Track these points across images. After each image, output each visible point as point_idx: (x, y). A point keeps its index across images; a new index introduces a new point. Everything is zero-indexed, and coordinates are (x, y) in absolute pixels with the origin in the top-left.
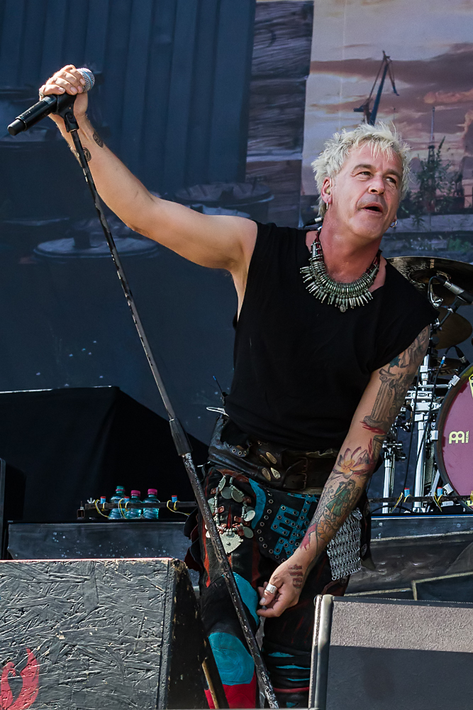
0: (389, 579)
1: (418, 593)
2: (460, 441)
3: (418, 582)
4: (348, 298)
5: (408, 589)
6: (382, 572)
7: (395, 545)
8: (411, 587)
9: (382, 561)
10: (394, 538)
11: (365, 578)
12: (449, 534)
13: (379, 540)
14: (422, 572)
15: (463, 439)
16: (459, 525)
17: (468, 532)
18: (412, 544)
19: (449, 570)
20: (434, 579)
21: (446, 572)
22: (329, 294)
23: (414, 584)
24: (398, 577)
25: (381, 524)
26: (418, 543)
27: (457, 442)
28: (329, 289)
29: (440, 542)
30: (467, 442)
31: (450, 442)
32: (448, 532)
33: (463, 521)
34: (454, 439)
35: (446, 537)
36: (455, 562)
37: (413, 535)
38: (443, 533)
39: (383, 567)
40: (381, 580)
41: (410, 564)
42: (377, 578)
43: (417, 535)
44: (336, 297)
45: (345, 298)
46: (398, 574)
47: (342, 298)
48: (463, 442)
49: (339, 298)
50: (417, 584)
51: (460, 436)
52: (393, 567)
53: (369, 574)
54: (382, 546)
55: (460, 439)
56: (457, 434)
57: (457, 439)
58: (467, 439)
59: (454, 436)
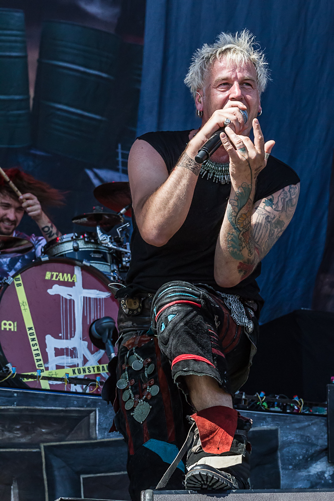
0: (23, 440)
1: (45, 454)
2: (10, 329)
3: (45, 444)
4: (224, 175)
5: (38, 450)
6: (17, 434)
7: (27, 413)
8: (40, 448)
9: (17, 425)
10: (26, 407)
11: (4, 437)
12: (68, 408)
13: (14, 408)
14: (49, 437)
15: (12, 327)
16: (75, 403)
17: (82, 409)
18: (40, 413)
19: (69, 437)
20: (58, 443)
21: (67, 439)
22: (208, 171)
23: (42, 446)
24: (30, 439)
25: (15, 395)
26: (45, 414)
27: (8, 329)
28: (208, 167)
29: (62, 414)
30: (16, 330)
31: (3, 329)
32: (67, 407)
33: (78, 400)
34: (5, 327)
35: (66, 411)
36: (73, 432)
37: (41, 406)
38: (64, 407)
39: (18, 430)
40: (16, 441)
41: (39, 429)
42: (14, 438)
43: (44, 406)
44: (214, 173)
45: (221, 175)
46: (30, 437)
47: (219, 175)
48: (12, 330)
49: (217, 175)
50: (44, 446)
51: (10, 325)
52: (26, 430)
53: (7, 434)
54: (17, 413)
55: (10, 327)
56: (8, 323)
57: (8, 327)
58: (16, 328)
59: (5, 324)
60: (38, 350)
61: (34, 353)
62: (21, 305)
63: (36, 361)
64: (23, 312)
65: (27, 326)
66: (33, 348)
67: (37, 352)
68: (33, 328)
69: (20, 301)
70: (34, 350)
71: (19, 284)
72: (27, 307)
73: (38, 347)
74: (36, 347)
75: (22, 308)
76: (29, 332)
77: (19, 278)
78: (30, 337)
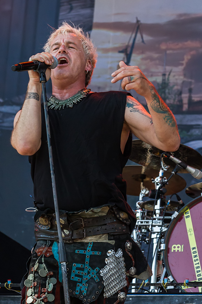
2: (178, 251)
15: (180, 249)
25: (131, 299)
27: (176, 251)
30: (182, 251)
31: (172, 251)
33: (179, 298)
34: (174, 249)
48: (180, 251)
51: (178, 247)
55: (178, 249)
56: (176, 246)
57: (176, 249)
58: (182, 249)
59: (175, 247)
60: (198, 263)
61: (195, 266)
62: (188, 231)
63: (196, 272)
64: (189, 236)
65: (191, 247)
66: (195, 263)
67: (198, 265)
68: (196, 248)
69: (188, 229)
70: (195, 264)
71: (188, 216)
72: (193, 232)
73: (199, 261)
74: (197, 262)
75: (189, 233)
76: (192, 251)
77: (188, 212)
78: (193, 255)
